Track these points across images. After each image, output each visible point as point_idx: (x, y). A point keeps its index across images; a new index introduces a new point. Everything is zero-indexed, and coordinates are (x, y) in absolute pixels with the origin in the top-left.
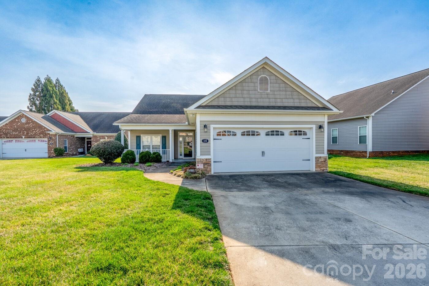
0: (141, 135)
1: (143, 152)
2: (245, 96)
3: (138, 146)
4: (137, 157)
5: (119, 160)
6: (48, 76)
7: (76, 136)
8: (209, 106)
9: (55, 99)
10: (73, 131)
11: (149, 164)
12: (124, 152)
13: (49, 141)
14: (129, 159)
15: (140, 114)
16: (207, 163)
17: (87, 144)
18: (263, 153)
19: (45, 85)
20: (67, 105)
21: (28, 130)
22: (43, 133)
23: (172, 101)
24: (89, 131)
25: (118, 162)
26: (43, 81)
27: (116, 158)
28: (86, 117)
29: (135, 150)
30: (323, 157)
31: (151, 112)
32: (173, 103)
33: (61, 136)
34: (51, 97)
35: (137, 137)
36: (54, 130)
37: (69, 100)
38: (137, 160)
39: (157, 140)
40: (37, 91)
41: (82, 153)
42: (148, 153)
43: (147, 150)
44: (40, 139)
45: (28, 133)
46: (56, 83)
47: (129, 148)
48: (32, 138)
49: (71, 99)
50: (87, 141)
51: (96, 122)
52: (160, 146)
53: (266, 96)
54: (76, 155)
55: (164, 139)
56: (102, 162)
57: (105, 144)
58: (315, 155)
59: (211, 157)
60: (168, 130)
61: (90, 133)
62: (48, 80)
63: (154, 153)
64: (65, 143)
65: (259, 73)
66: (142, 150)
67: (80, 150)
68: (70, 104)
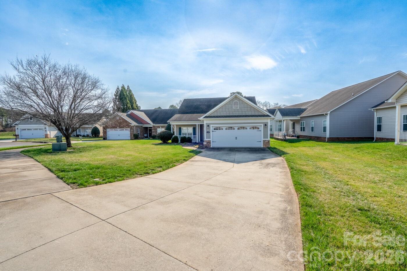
0: (182, 127)
1: (182, 137)
2: (227, 111)
3: (180, 134)
4: (179, 139)
5: (170, 141)
6: (123, 85)
7: (143, 126)
8: (210, 116)
9: (128, 101)
10: (142, 123)
11: (185, 143)
12: (173, 137)
13: (131, 130)
14: (175, 141)
15: (181, 114)
16: (209, 142)
17: (149, 131)
18: (236, 138)
19: (122, 91)
20: (134, 104)
21: (120, 123)
22: (128, 125)
23: (201, 104)
24: (151, 123)
25: (170, 142)
26: (120, 89)
27: (169, 140)
28: (148, 113)
29: (178, 136)
30: (267, 140)
31: (188, 112)
32: (201, 105)
33: (136, 126)
34: (126, 99)
35: (179, 128)
36: (134, 123)
37: (135, 100)
38: (179, 142)
39: (191, 130)
40: (117, 96)
41: (146, 137)
42: (185, 137)
43: (184, 136)
44: (126, 129)
45: (120, 126)
46: (127, 89)
47: (175, 134)
48: (122, 128)
49: (136, 99)
50: (149, 129)
51: (154, 116)
52: (192, 133)
53: (237, 110)
54: (143, 138)
55: (194, 129)
56: (162, 142)
57: (164, 133)
58: (263, 139)
59: (211, 139)
60: (196, 125)
61: (151, 124)
62: (123, 87)
63: (188, 138)
64: (138, 131)
65: (234, 100)
66: (182, 136)
67: (145, 135)
68: (135, 102)
